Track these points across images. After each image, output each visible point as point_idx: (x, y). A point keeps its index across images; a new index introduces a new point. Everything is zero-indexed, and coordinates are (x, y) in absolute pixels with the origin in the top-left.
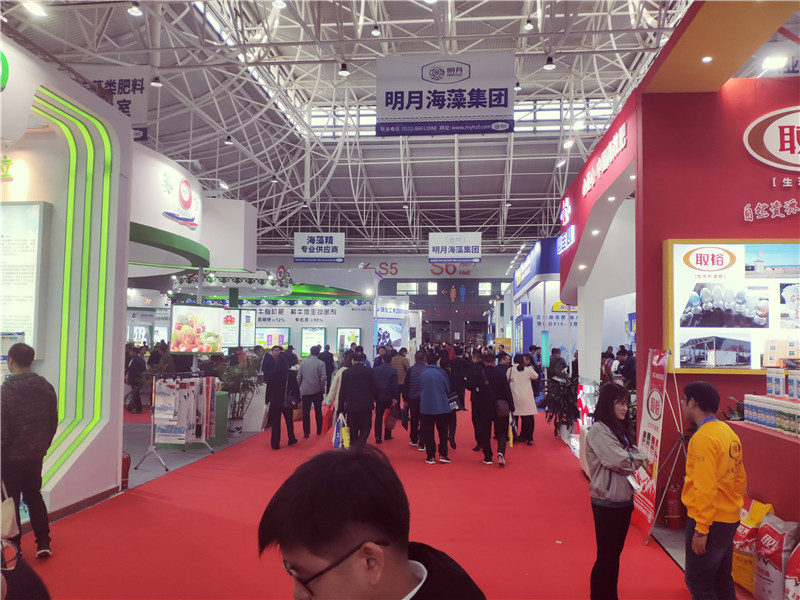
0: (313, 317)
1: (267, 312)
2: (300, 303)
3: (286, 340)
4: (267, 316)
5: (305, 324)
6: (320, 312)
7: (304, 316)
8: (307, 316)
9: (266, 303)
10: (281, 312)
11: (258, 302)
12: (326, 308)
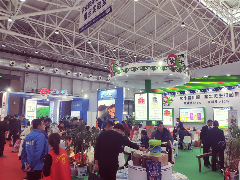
0: (221, 99)
1: (190, 98)
2: (210, 90)
3: (202, 116)
4: (189, 101)
5: (215, 105)
6: (226, 95)
7: (214, 99)
8: (216, 99)
9: (188, 92)
10: (198, 97)
11: (183, 93)
12: (231, 92)
